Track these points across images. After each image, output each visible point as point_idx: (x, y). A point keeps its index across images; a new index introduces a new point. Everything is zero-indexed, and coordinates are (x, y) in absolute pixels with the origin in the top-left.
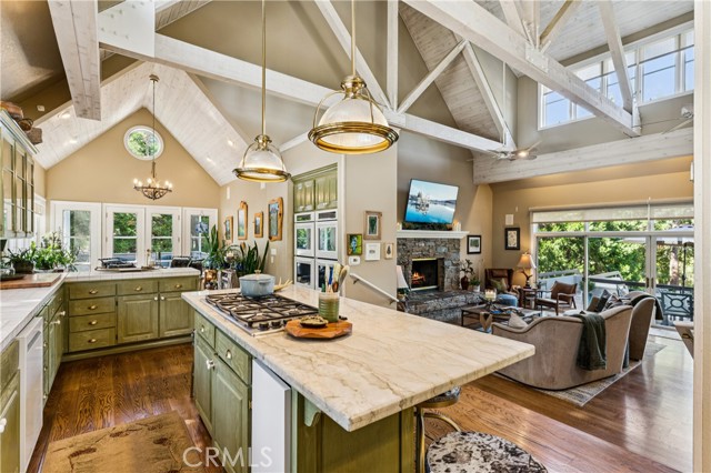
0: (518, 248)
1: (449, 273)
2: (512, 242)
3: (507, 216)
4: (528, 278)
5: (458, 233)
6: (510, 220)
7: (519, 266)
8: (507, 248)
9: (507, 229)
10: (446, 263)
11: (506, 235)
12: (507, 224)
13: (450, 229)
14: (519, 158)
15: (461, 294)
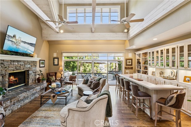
0: (58, 65)
1: (32, 77)
2: (56, 63)
3: (54, 53)
4: (62, 75)
5: (36, 59)
6: (55, 55)
7: (59, 71)
8: (54, 65)
9: (54, 58)
10: (30, 72)
11: (54, 60)
12: (54, 56)
13: (32, 57)
14: (60, 33)
15: (38, 85)
